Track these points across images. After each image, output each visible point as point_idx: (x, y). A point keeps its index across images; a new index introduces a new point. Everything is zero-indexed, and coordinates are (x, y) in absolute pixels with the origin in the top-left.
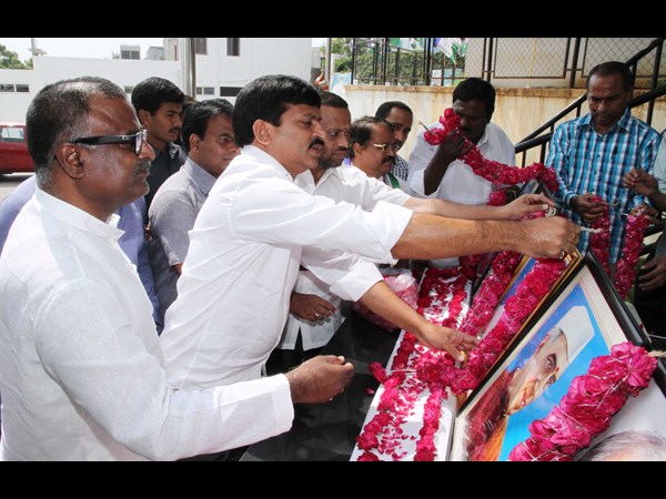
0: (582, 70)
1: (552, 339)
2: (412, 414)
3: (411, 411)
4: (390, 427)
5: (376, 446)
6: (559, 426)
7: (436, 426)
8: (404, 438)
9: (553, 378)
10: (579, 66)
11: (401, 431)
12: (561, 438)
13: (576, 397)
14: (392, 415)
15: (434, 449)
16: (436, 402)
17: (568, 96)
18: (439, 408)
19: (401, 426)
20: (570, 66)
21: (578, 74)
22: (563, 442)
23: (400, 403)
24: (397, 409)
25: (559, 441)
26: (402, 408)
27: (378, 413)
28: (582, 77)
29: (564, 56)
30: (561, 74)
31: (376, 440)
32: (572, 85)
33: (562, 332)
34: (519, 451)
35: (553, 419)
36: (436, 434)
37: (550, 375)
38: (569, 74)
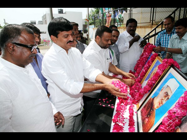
0: (155, 20)
1: (165, 88)
2: (126, 112)
3: (125, 111)
4: (120, 116)
5: (118, 121)
6: (177, 111)
7: (133, 114)
8: (124, 118)
9: (168, 98)
10: (154, 19)
11: (123, 117)
12: (178, 114)
13: (182, 102)
14: (120, 112)
15: (134, 121)
16: (131, 108)
17: (152, 27)
18: (133, 109)
19: (123, 115)
20: (151, 19)
21: (154, 21)
22: (179, 115)
23: (122, 109)
24: (121, 111)
25: (178, 115)
26: (122, 110)
27: (116, 112)
28: (155, 22)
29: (150, 17)
30: (149, 22)
31: (118, 120)
32: (152, 24)
33: (168, 86)
34: (165, 119)
35: (175, 109)
36: (133, 117)
37: (167, 98)
38: (151, 22)
